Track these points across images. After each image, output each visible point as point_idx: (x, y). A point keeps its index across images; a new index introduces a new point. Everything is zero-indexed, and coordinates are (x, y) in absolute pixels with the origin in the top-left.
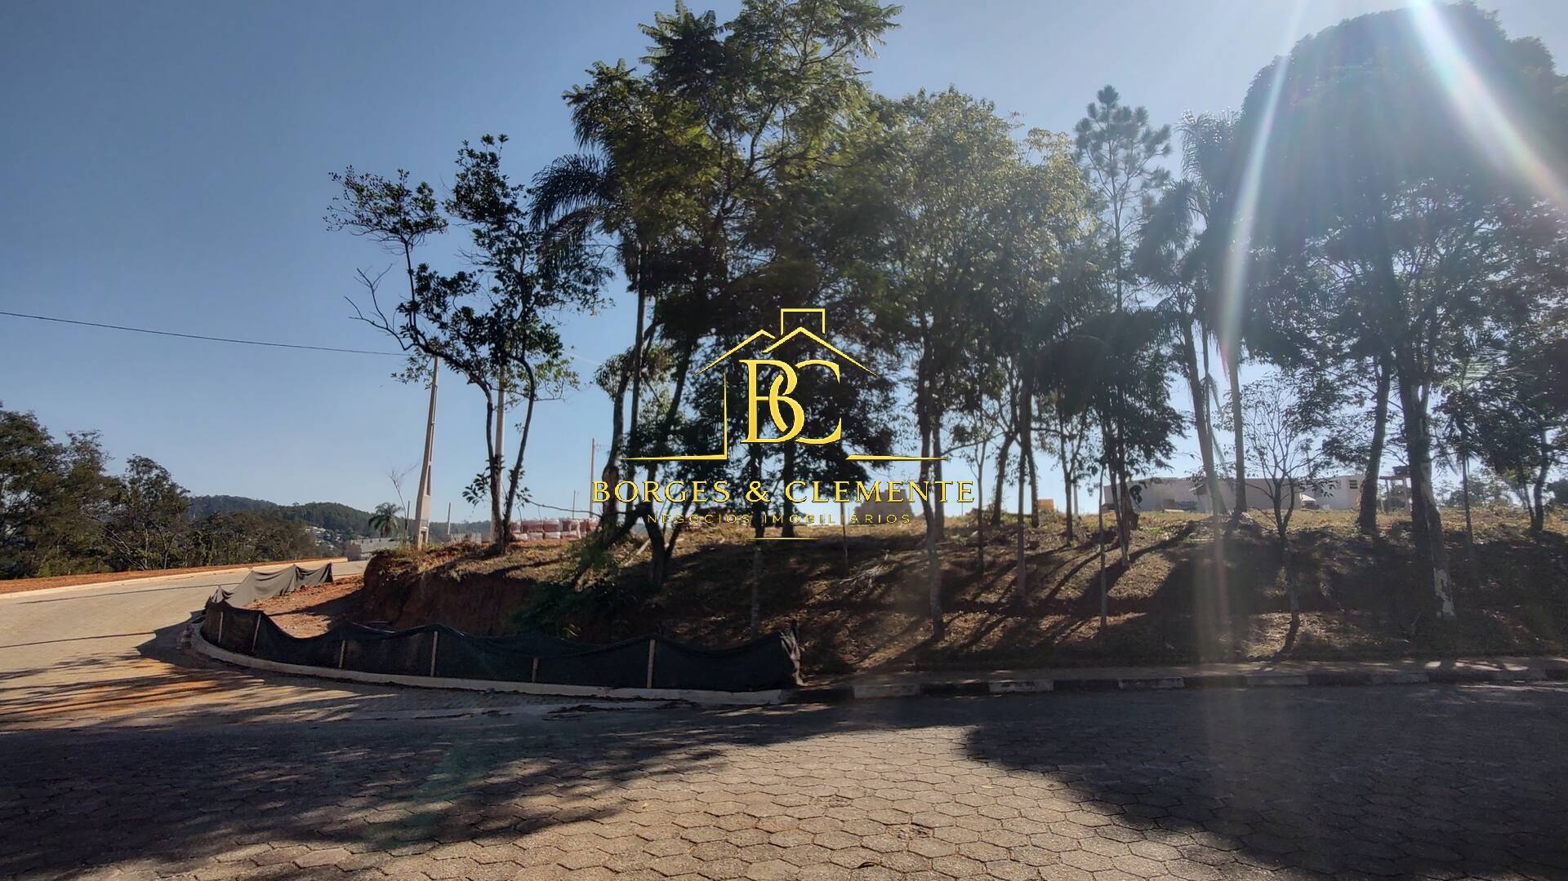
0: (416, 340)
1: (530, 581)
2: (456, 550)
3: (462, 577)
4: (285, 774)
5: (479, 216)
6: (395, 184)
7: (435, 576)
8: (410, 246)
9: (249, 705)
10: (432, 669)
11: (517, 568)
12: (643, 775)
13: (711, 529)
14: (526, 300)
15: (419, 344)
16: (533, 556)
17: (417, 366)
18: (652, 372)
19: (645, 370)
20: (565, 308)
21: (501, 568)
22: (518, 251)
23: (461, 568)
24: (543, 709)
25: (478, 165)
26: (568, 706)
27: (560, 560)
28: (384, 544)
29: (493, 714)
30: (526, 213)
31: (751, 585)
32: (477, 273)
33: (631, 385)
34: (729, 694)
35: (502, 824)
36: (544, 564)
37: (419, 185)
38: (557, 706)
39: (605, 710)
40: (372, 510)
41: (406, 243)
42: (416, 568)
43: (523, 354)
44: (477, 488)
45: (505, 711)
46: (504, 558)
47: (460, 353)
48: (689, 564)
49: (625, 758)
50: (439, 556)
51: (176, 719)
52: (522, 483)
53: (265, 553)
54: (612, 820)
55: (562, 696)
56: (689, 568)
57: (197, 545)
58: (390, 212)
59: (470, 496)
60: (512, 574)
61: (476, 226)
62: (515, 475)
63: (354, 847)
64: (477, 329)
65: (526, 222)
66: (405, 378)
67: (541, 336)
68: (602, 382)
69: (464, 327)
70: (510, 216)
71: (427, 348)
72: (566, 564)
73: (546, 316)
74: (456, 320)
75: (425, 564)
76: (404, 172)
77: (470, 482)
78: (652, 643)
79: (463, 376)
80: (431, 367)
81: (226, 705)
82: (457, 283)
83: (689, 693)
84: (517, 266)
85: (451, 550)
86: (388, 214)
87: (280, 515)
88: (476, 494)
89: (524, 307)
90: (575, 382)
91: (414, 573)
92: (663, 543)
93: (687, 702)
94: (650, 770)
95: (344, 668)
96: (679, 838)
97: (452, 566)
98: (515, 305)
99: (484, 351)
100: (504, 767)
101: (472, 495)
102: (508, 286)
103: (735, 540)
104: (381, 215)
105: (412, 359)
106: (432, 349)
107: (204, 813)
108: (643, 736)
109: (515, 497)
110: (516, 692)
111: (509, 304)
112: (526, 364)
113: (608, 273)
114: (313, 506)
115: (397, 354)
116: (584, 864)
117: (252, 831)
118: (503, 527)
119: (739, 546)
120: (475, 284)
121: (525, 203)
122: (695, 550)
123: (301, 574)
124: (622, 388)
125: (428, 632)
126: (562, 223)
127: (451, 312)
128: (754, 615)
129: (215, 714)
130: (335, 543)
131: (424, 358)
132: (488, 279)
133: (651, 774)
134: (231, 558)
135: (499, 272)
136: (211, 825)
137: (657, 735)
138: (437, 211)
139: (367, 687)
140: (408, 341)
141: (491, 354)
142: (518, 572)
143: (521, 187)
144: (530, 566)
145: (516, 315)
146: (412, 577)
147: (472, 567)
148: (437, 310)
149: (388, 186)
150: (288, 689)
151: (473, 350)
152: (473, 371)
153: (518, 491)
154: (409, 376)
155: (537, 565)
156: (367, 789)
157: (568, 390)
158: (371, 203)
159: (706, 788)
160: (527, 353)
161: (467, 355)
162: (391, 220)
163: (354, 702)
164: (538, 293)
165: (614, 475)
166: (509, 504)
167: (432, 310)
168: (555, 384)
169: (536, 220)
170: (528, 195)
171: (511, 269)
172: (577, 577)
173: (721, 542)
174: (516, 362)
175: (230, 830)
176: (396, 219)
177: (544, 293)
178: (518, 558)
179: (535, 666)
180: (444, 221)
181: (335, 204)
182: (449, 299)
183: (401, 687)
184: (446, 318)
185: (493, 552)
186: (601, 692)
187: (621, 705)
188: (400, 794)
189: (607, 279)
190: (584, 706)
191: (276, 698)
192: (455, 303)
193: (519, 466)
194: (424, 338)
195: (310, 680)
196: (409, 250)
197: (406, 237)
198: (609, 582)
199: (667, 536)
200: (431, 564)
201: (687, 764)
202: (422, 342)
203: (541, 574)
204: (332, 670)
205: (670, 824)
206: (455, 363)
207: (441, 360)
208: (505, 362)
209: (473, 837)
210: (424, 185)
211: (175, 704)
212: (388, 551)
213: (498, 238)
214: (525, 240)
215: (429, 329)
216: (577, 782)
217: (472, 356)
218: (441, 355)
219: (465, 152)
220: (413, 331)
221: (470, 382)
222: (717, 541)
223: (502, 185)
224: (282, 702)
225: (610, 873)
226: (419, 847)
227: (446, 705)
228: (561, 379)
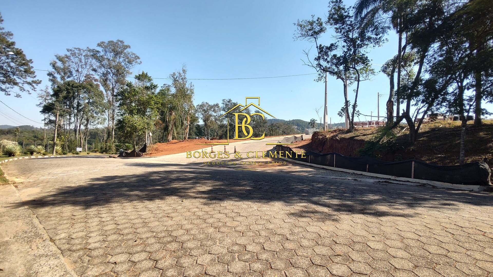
0: (321, 68)
1: (362, 141)
2: (337, 131)
3: (340, 139)
4: (305, 187)
5: (336, 23)
6: (311, 21)
7: (332, 138)
8: (317, 39)
9: (290, 170)
10: (334, 165)
11: (358, 136)
12: (421, 206)
13: (435, 122)
14: (354, 47)
15: (321, 69)
16: (362, 132)
17: (321, 76)
18: (405, 64)
19: (402, 63)
20: (369, 46)
21: (352, 136)
22: (350, 31)
23: (339, 136)
24: (372, 181)
25: (335, 5)
26: (381, 181)
27: (372, 133)
28: (315, 130)
29: (355, 180)
30: (353, 16)
31: (459, 143)
32: (337, 42)
33: (397, 70)
34: (451, 184)
35: (371, 212)
36: (367, 135)
37: (317, 19)
38: (377, 180)
39: (395, 183)
40: (309, 121)
41: (315, 38)
42: (326, 136)
43: (355, 66)
44: (342, 112)
45: (359, 179)
46: (352, 133)
47: (334, 70)
48: (426, 135)
49: (410, 199)
50: (332, 133)
51: (276, 172)
52: (357, 109)
53: (284, 133)
54: (412, 219)
55: (378, 177)
56: (426, 136)
57: (270, 131)
58: (310, 30)
59: (340, 115)
60: (356, 138)
61: (336, 26)
62: (354, 106)
63: (329, 209)
64: (338, 61)
65: (352, 19)
66: (318, 80)
67: (361, 58)
68: (384, 71)
69: (335, 61)
70: (347, 19)
71: (324, 70)
72: (376, 135)
73: (362, 51)
74: (332, 59)
75: (328, 135)
76: (313, 15)
77: (340, 110)
78: (413, 163)
79: (335, 77)
80: (325, 76)
81: (285, 169)
82: (332, 47)
83: (431, 182)
84: (350, 36)
85: (335, 131)
86: (310, 31)
87: (287, 123)
88: (342, 114)
89: (354, 49)
90: (373, 72)
91: (325, 138)
92: (415, 127)
93: (430, 185)
94: (424, 205)
95: (310, 163)
96: (445, 231)
97: (337, 136)
98: (351, 50)
99: (341, 68)
100: (367, 196)
101: (341, 114)
102: (348, 44)
103: (447, 126)
104: (307, 32)
105: (319, 74)
106: (325, 70)
107: (290, 194)
108: (416, 194)
109: (355, 114)
110: (361, 175)
111: (349, 50)
112: (356, 69)
113: (388, 28)
114: (294, 120)
115: (315, 73)
116: (406, 230)
117: (302, 199)
118: (352, 123)
119: (450, 128)
120: (337, 46)
121: (352, 13)
122: (428, 130)
123: (296, 138)
124: (393, 71)
125: (333, 154)
126: (366, 15)
127: (330, 57)
128: (461, 155)
129: (283, 171)
130: (300, 130)
131: (323, 73)
132: (341, 43)
133: (424, 207)
134: (277, 134)
135: (345, 40)
136: (293, 196)
137: (422, 194)
138: (323, 25)
139: (317, 168)
140: (318, 69)
141: (344, 68)
142: (358, 138)
143: (350, 7)
144: (362, 135)
145: (351, 53)
146: (325, 139)
147: (343, 136)
148: (325, 57)
149: (309, 22)
150: (298, 167)
151: (338, 68)
152: (338, 74)
153: (355, 112)
154: (319, 80)
155: (364, 135)
156: (328, 194)
157: (371, 76)
158: (305, 29)
159: (453, 216)
160: (356, 66)
161: (336, 70)
162: (310, 33)
163: (315, 172)
164: (359, 43)
165: (391, 103)
166: (353, 116)
167: (324, 58)
168: (366, 75)
169: (356, 17)
170: (353, 9)
171: (349, 37)
172: (380, 139)
173: (441, 126)
174: (352, 69)
175: (297, 198)
176: (312, 31)
177: (360, 43)
178: (357, 133)
179: (367, 167)
180: (325, 28)
181: (296, 33)
182: (329, 53)
183: (327, 169)
184: (329, 59)
185: (349, 131)
186: (393, 177)
187: (401, 183)
188: (337, 197)
189: (388, 30)
190: (387, 182)
191: (296, 169)
192: (331, 54)
193: (355, 103)
194: (323, 67)
195: (302, 165)
196: (316, 40)
197: (315, 36)
198: (393, 141)
199: (416, 125)
200: (330, 135)
201: (440, 206)
202: (322, 68)
203: (367, 138)
204: (307, 163)
205: (439, 225)
206: (332, 73)
207: (328, 73)
208: (349, 70)
209: (364, 213)
210: (318, 18)
211: (274, 168)
212: (317, 132)
213: (343, 28)
214: (353, 26)
215: (324, 64)
216: (396, 204)
217: (338, 70)
218: (328, 71)
219: (331, 2)
220: (319, 65)
221: (337, 78)
222: (438, 126)
223: (344, 9)
224: (297, 170)
225: (417, 235)
226: (347, 213)
227: (340, 175)
228: (368, 73)
